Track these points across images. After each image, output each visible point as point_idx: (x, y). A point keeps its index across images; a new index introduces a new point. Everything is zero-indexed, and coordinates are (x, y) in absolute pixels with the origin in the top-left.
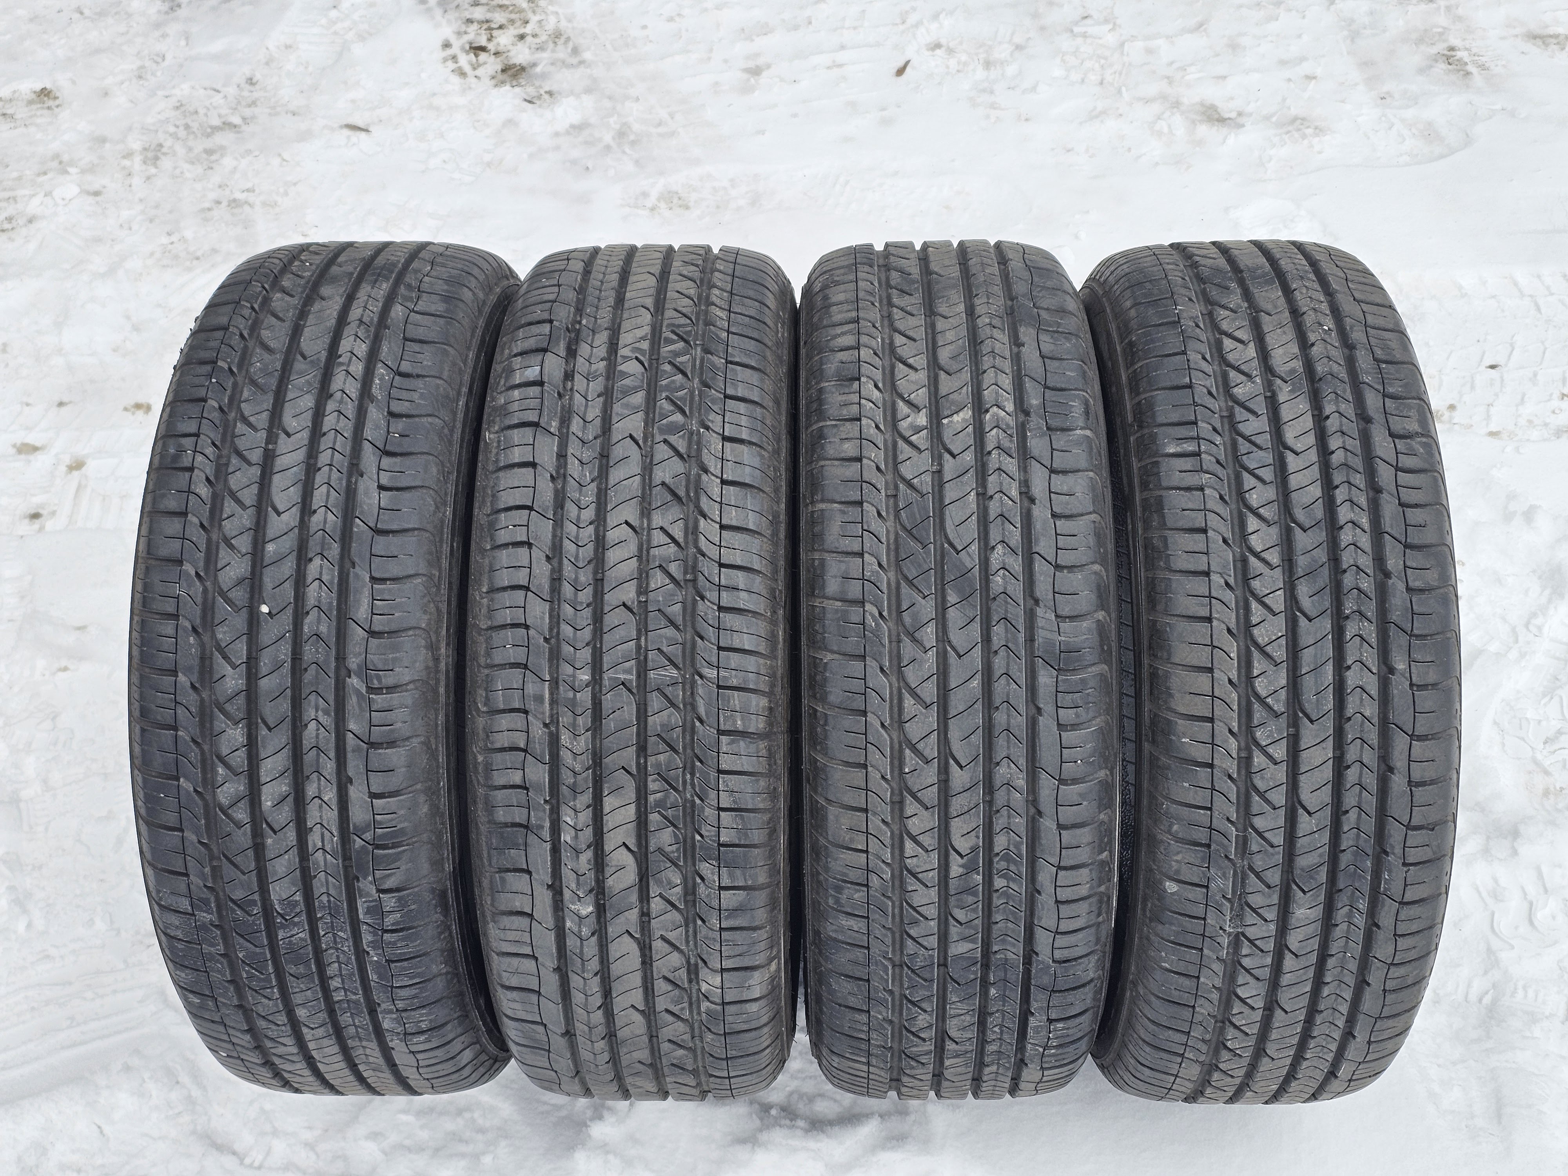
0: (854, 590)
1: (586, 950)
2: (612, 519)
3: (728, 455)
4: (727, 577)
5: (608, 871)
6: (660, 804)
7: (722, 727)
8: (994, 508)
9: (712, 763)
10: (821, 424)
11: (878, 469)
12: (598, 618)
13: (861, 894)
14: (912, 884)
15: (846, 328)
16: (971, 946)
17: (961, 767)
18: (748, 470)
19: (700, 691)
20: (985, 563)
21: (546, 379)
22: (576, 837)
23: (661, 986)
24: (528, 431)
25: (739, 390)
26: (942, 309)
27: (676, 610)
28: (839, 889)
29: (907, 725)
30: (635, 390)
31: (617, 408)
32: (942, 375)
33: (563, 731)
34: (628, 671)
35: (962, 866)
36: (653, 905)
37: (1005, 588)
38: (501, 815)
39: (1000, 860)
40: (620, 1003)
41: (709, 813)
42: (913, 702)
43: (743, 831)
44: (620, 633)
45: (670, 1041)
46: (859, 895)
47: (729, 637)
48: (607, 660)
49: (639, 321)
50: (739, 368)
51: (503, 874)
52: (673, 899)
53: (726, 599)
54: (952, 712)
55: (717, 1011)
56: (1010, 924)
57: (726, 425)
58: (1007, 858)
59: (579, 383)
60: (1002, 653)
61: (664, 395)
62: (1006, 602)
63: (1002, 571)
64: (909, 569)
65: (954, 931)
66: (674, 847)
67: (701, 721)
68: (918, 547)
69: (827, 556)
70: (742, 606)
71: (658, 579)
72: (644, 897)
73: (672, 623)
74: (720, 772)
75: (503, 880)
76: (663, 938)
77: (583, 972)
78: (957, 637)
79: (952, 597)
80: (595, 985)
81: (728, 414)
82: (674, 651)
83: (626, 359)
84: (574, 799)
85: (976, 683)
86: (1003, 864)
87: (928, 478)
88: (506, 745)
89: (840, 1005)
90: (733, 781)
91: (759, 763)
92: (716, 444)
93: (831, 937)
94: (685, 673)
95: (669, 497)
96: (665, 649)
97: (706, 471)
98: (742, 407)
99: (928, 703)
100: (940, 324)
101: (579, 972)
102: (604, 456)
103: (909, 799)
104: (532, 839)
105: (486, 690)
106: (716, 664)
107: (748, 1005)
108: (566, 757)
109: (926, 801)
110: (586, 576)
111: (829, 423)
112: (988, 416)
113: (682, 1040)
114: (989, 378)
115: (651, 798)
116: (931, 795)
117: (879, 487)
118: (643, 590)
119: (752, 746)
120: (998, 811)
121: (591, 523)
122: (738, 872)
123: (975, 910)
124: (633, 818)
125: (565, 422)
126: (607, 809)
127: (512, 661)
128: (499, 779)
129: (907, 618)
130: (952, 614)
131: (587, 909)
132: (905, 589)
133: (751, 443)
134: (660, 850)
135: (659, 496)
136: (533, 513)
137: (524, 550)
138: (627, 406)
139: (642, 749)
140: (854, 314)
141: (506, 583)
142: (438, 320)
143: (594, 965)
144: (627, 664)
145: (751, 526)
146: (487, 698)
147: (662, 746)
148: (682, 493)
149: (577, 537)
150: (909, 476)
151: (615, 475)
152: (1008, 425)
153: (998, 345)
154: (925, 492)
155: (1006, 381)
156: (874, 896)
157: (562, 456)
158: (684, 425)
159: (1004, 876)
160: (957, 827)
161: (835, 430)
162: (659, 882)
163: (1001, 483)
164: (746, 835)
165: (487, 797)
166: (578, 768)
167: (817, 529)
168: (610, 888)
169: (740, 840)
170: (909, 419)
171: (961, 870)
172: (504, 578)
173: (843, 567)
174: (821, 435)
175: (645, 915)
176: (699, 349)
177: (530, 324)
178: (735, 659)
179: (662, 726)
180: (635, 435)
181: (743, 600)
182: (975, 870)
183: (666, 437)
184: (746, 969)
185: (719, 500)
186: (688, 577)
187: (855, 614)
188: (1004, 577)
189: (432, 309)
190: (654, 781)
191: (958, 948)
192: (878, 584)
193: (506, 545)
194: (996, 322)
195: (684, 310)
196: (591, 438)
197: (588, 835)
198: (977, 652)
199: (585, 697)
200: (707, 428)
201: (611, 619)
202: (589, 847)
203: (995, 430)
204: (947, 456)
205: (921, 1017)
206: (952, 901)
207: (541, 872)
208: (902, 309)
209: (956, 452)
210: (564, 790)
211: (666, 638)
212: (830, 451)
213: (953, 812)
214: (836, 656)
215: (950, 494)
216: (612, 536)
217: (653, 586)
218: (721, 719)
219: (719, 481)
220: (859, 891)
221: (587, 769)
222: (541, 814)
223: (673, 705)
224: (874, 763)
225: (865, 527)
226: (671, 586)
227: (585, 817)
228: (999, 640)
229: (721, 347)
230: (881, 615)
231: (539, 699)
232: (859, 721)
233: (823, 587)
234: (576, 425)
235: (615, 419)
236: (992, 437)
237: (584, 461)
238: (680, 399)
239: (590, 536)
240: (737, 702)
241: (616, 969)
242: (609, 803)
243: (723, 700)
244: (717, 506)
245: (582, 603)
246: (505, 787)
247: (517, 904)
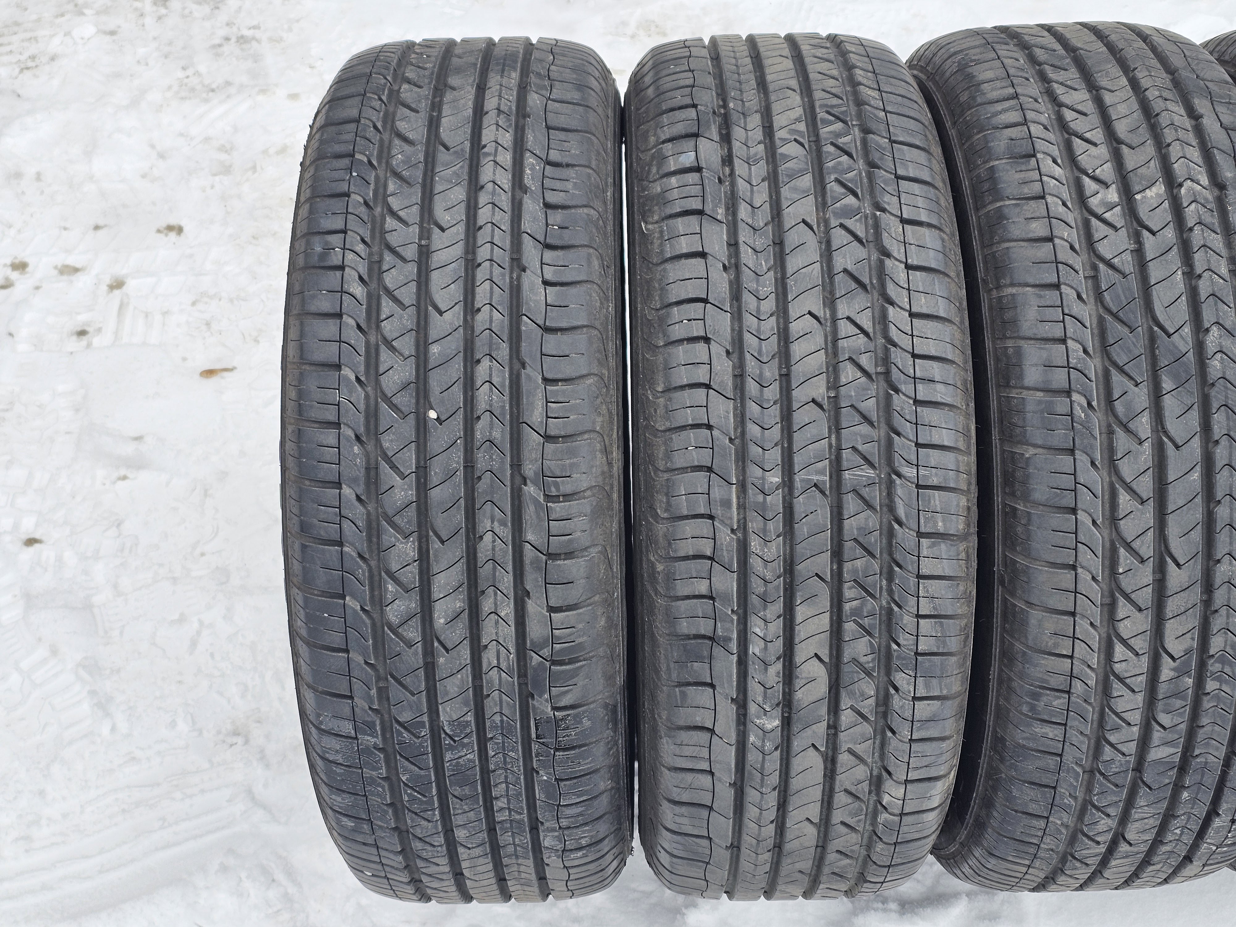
0: (1059, 378)
1: (767, 764)
2: (794, 310)
3: (910, 239)
4: (923, 368)
5: (798, 683)
6: (856, 612)
7: (923, 530)
8: (1204, 287)
9: (913, 568)
10: (998, 204)
11: (1072, 248)
12: (787, 416)
13: (1062, 701)
14: (1117, 689)
15: (1007, 104)
16: (1172, 750)
17: (1178, 565)
18: (932, 253)
19: (899, 491)
20: (1200, 347)
21: (703, 164)
22: (766, 648)
23: (840, 798)
24: (693, 220)
25: (910, 170)
26: (1103, 82)
27: (870, 406)
28: (1036, 696)
29: (1122, 522)
30: (802, 173)
31: (785, 192)
32: (1125, 149)
33: (753, 537)
34: (821, 472)
35: (1173, 669)
36: (843, 718)
37: (1224, 373)
38: (684, 627)
39: (1215, 662)
40: (794, 816)
41: (908, 620)
42: (1128, 497)
43: (941, 639)
44: (811, 432)
45: (838, 851)
46: (1060, 702)
47: (928, 432)
48: (798, 460)
49: (789, 101)
50: (905, 147)
51: (683, 688)
52: (865, 711)
53: (923, 392)
54: (1171, 507)
55: (893, 821)
56: (1217, 728)
57: (904, 207)
58: (1222, 660)
59: (740, 168)
60: (1224, 442)
61: (833, 177)
62: (1226, 388)
63: (1219, 355)
64: (1118, 354)
65: (1157, 735)
66: (870, 658)
67: (900, 524)
68: (1126, 330)
69: (1022, 343)
70: (939, 400)
71: (848, 373)
72: (834, 708)
73: (866, 419)
74: (919, 577)
75: (684, 695)
76: (850, 751)
77: (762, 787)
78: (1172, 426)
79: (1167, 384)
80: (772, 800)
81: (903, 196)
82: (871, 450)
83: (786, 141)
84: (765, 609)
85: (1196, 475)
86: (1218, 666)
87: (1128, 257)
88: (691, 553)
89: (1016, 811)
90: (933, 586)
91: (960, 566)
92: (895, 227)
93: (1019, 744)
94: (880, 473)
95: (854, 285)
96: (860, 447)
97: (888, 255)
98: (916, 188)
99: (1145, 498)
100: (1108, 98)
101: (758, 787)
102: (779, 243)
103: (1121, 601)
104: (718, 651)
105: (667, 494)
106: (915, 462)
107: (925, 815)
108: (755, 563)
109: (1140, 603)
110: (771, 372)
111: (1007, 203)
112: (1183, 191)
113: (852, 851)
114: (1175, 151)
115: (847, 607)
116: (1145, 597)
117: (1077, 268)
118: (834, 385)
119: (953, 548)
120: (1216, 611)
121: (771, 315)
122: (935, 682)
123: (1181, 715)
124: (827, 627)
125: (732, 208)
126: (799, 618)
127: (696, 464)
128: (682, 589)
129: (1119, 407)
130: (1168, 401)
131: (773, 723)
132: (1116, 377)
133: (930, 225)
134: (855, 660)
135: (842, 284)
136: (708, 305)
137: (701, 346)
138: (795, 189)
139: (837, 555)
140: (1011, 90)
141: (685, 382)
142: (577, 107)
143: (774, 779)
144: (820, 465)
145: (942, 314)
146: (668, 503)
147: (859, 551)
148: (866, 281)
149: (758, 330)
150: (1108, 256)
151: (793, 263)
152: (1206, 199)
153: (1176, 118)
154: (1127, 272)
155: (1195, 154)
156: (1075, 703)
157: (733, 245)
158: (859, 208)
159: (1219, 679)
160: (1172, 629)
161: (1017, 210)
162: (852, 694)
163: (1209, 261)
164: (944, 643)
165: (668, 609)
166: (769, 576)
167: (1008, 316)
168: (799, 701)
169: (938, 648)
170: (1099, 195)
171: (1172, 674)
172: (683, 377)
173: (1044, 354)
174: (1000, 216)
175: (834, 728)
176: (856, 129)
177: (672, 110)
178: (934, 456)
179: (859, 529)
180: (809, 220)
181: (941, 393)
182: (1187, 673)
183: (842, 221)
184: (929, 779)
185: (906, 286)
186: (879, 369)
187: (1061, 405)
188: (1222, 361)
189: (568, 97)
190: (850, 588)
191: (1156, 753)
192: (1086, 372)
193: (681, 341)
194: (1166, 94)
195: (834, 90)
196: (762, 224)
197: (778, 646)
198: (1196, 443)
199: (776, 500)
200: (884, 210)
201: (800, 417)
202: (778, 659)
203: (1194, 205)
204: (1145, 233)
205: (1103, 822)
206: (1160, 705)
207: (726, 685)
208: (1062, 84)
209: (1155, 229)
210: (754, 600)
211: (861, 436)
212: (1016, 231)
213: (1169, 613)
214: (1040, 451)
215: (1155, 273)
216: (796, 328)
217: (843, 380)
218: (922, 521)
219: (903, 266)
220: (1059, 698)
221: (779, 577)
222: (728, 625)
223: (870, 506)
224: (1084, 564)
225: (1066, 311)
226: (864, 379)
227: (776, 627)
228: (1220, 428)
229: (883, 127)
230: (1089, 404)
231: (726, 504)
232: (1068, 520)
233: (1021, 377)
234: (743, 212)
235: (784, 204)
236: (1191, 212)
237: (758, 249)
238: (851, 181)
239: (772, 329)
240: (937, 503)
241: (795, 783)
242: (801, 612)
243: (923, 500)
244: (905, 292)
245: (769, 400)
246: (688, 597)
247: (697, 719)
